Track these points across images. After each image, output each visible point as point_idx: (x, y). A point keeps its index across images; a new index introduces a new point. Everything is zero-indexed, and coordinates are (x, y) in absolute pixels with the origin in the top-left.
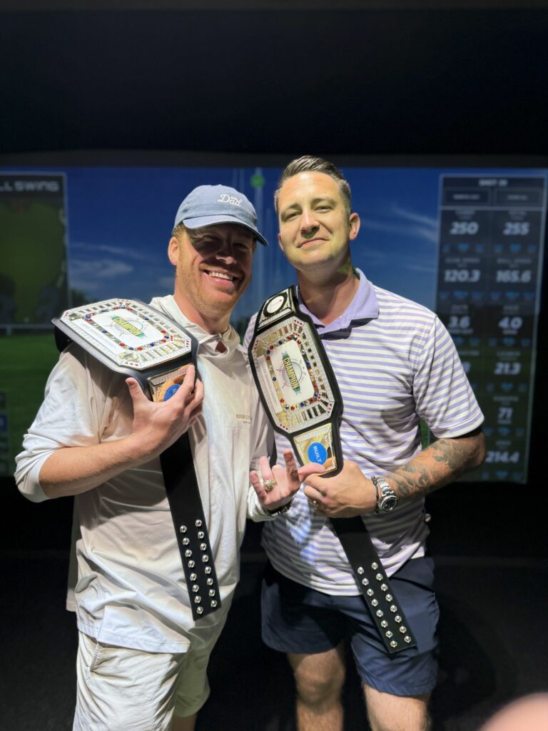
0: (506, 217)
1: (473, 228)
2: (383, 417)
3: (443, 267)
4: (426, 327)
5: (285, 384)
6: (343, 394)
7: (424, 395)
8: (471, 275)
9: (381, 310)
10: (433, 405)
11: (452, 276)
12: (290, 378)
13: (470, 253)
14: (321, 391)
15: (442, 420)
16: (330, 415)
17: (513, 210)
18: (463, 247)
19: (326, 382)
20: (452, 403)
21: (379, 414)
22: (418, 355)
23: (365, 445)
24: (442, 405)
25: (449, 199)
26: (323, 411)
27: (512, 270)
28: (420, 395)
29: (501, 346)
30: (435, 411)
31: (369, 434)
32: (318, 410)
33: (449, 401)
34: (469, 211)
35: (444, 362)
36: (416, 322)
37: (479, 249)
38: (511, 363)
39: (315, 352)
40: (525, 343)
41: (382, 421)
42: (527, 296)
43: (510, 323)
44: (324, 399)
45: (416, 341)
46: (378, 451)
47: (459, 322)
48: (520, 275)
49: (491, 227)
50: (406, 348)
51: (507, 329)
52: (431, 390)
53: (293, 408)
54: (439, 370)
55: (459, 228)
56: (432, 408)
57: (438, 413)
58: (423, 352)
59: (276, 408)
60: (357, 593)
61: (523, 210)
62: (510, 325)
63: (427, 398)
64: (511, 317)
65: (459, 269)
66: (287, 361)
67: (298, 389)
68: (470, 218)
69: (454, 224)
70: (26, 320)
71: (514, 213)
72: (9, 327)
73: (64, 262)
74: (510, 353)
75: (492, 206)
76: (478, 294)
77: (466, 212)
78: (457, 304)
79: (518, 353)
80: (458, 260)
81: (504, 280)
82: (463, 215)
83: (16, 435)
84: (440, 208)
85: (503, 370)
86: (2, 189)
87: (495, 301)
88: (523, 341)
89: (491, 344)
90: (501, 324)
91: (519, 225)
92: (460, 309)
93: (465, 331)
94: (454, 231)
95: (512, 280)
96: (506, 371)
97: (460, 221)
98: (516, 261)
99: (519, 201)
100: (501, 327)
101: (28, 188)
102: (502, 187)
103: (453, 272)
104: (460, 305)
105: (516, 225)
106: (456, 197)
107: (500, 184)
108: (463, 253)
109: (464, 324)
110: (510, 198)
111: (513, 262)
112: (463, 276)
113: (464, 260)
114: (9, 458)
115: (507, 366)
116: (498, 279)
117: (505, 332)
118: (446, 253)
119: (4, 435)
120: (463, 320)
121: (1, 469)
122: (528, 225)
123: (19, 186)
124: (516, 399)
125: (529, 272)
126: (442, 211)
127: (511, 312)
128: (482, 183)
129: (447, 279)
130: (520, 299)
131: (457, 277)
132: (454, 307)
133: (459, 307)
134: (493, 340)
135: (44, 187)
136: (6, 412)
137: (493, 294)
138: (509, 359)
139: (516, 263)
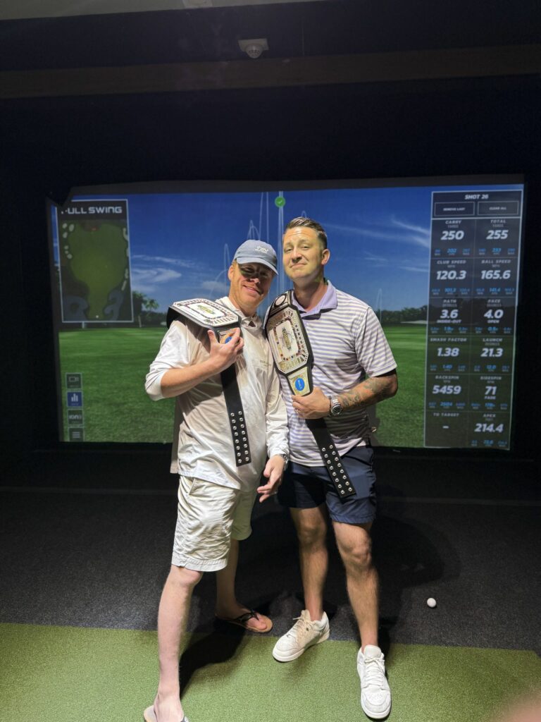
0: (489, 225)
1: (458, 236)
2: (336, 363)
3: (435, 268)
4: (362, 314)
5: (283, 346)
7: (361, 352)
8: (458, 275)
9: (339, 304)
10: (365, 358)
11: (443, 275)
12: (286, 342)
13: (458, 256)
14: (302, 349)
15: (370, 367)
16: (307, 362)
17: (494, 219)
18: (452, 251)
19: (304, 343)
20: (376, 357)
22: (356, 329)
24: (370, 358)
25: (439, 211)
26: (303, 360)
27: (494, 269)
28: (359, 352)
29: (486, 333)
30: (366, 361)
31: (328, 372)
32: (300, 360)
33: (374, 356)
34: (456, 221)
35: (372, 334)
36: (356, 311)
37: (466, 252)
38: (495, 348)
39: (299, 328)
40: (507, 331)
41: (336, 365)
42: (508, 291)
43: (493, 314)
44: (303, 353)
45: (355, 321)
46: (335, 383)
47: (449, 314)
48: (501, 274)
49: (475, 234)
50: (349, 325)
51: (491, 319)
52: (364, 349)
53: (287, 359)
54: (368, 338)
55: (448, 235)
56: (365, 359)
57: (368, 363)
58: (359, 328)
59: (279, 360)
61: (502, 219)
62: (494, 316)
63: (362, 354)
64: (494, 310)
65: (449, 270)
66: (284, 332)
67: (289, 348)
68: (457, 226)
69: (444, 232)
70: (97, 317)
71: (495, 221)
72: (83, 322)
73: (127, 270)
74: (494, 340)
75: (476, 216)
76: (465, 290)
77: (454, 222)
78: (447, 299)
79: (501, 340)
80: (448, 262)
81: (487, 278)
82: (452, 224)
83: (89, 408)
84: (432, 219)
85: (488, 353)
86: (79, 213)
87: (480, 295)
88: (505, 329)
89: (477, 332)
90: (486, 315)
91: (500, 231)
92: (450, 303)
93: (454, 322)
94: (444, 238)
95: (494, 278)
96: (491, 355)
97: (449, 230)
98: (497, 262)
99: (500, 211)
100: (486, 317)
101: (98, 212)
102: (485, 200)
103: (444, 272)
104: (450, 299)
105: (497, 231)
106: (445, 209)
107: (483, 198)
108: (452, 256)
109: (454, 315)
110: (491, 209)
111: (495, 263)
112: (452, 275)
113: (453, 262)
114: (83, 427)
115: (492, 350)
116: (483, 277)
117: (490, 322)
118: (437, 257)
119: (79, 408)
120: (453, 313)
121: (76, 435)
122: (507, 231)
123: (92, 210)
124: (500, 378)
125: (509, 271)
126: (434, 221)
127: (495, 305)
128: (467, 197)
129: (438, 278)
130: (502, 293)
131: (447, 276)
132: (445, 301)
133: (449, 301)
134: (480, 329)
135: (111, 210)
136: (81, 390)
137: (478, 290)
138: (493, 344)
139: (498, 264)
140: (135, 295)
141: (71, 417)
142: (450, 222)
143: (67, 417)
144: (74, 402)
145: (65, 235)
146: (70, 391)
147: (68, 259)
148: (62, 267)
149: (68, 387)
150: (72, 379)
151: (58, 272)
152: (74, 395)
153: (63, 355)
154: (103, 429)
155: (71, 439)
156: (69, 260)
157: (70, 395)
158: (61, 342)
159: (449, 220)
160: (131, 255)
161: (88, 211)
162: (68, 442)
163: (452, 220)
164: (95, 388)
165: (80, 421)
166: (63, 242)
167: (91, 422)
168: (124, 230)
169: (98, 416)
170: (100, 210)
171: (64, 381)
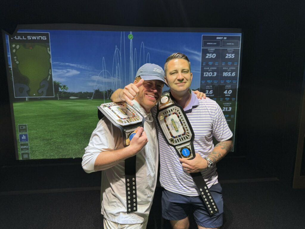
0: (226, 51)
1: (214, 56)
3: (203, 71)
5: (172, 129)
6: (194, 132)
8: (213, 74)
11: (207, 74)
12: (174, 127)
13: (213, 65)
14: (187, 132)
16: (190, 139)
17: (229, 49)
18: (210, 63)
19: (189, 129)
21: (204, 137)
23: (200, 148)
25: (205, 44)
27: (229, 72)
29: (224, 100)
31: (201, 143)
32: (186, 138)
34: (213, 49)
37: (216, 64)
40: (233, 99)
42: (234, 82)
43: (227, 92)
44: (188, 134)
46: (204, 149)
47: (209, 92)
48: (231, 74)
51: (226, 94)
53: (176, 137)
55: (209, 56)
59: (169, 137)
60: (198, 195)
61: (232, 49)
62: (228, 93)
64: (228, 90)
65: (209, 72)
66: (173, 121)
67: (177, 131)
68: (213, 52)
69: (207, 54)
70: (34, 94)
71: (229, 50)
72: (27, 97)
73: (50, 70)
74: (228, 103)
75: (221, 47)
76: (216, 81)
77: (211, 50)
78: (208, 85)
79: (231, 103)
80: (209, 68)
81: (226, 76)
82: (211, 51)
83: (32, 142)
84: (202, 48)
85: (225, 110)
86: (22, 39)
87: (222, 84)
88: (232, 99)
89: (221, 100)
90: (224, 92)
91: (231, 54)
92: (209, 87)
93: (211, 96)
94: (207, 57)
95: (229, 76)
96: (226, 110)
97: (209, 53)
98: (230, 68)
99: (231, 45)
100: (225, 94)
101: (33, 39)
102: (225, 40)
103: (207, 73)
104: (209, 85)
105: (230, 54)
106: (208, 44)
107: (224, 39)
108: (211, 66)
109: (211, 93)
110: (227, 44)
111: (229, 69)
112: (210, 74)
113: (211, 68)
114: (29, 152)
115: (227, 108)
116: (224, 75)
117: (226, 95)
118: (204, 66)
119: (26, 142)
120: (210, 92)
121: (26, 156)
122: (234, 54)
123: (29, 38)
124: (230, 120)
125: (235, 73)
126: (202, 49)
127: (228, 88)
128: (218, 38)
129: (204, 76)
130: (231, 83)
131: (208, 75)
132: (207, 86)
133: (209, 86)
134: (222, 99)
135: (40, 38)
136: (27, 133)
137: (221, 81)
138: (227, 105)
139: (230, 69)
140: (55, 83)
141: (22, 147)
142: (210, 50)
143: (19, 147)
144: (23, 139)
145: (14, 51)
146: (21, 133)
147: (16, 63)
148: (12, 68)
149: (20, 132)
150: (21, 128)
151: (11, 71)
152: (23, 136)
153: (16, 115)
154: (40, 152)
155: (22, 158)
156: (18, 64)
157: (21, 136)
158: (14, 108)
159: (209, 49)
160: (52, 62)
161: (27, 38)
162: (21, 160)
163: (211, 49)
164: (35, 132)
165: (28, 149)
166: (13, 55)
167: (33, 149)
168: (48, 49)
169: (37, 146)
170: (34, 38)
171: (17, 129)
